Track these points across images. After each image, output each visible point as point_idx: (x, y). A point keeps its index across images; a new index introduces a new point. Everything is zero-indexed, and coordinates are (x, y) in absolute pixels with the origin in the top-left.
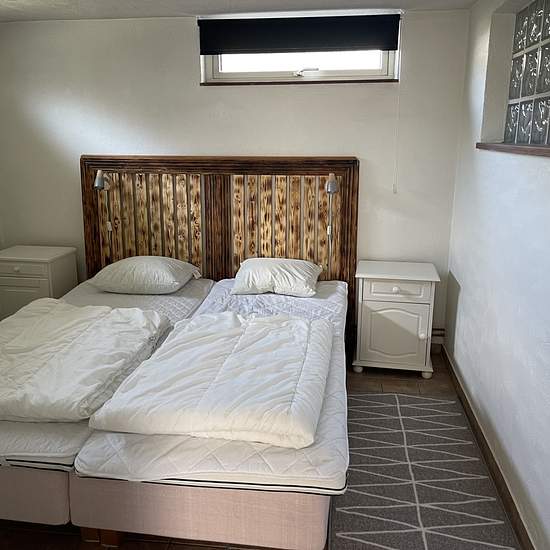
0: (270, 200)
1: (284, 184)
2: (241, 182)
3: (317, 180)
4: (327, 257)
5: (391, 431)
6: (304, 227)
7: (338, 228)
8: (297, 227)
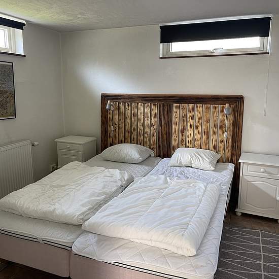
0: (193, 117)
1: (201, 109)
2: (178, 107)
3: (219, 107)
4: (224, 150)
5: (254, 252)
6: (211, 133)
7: (231, 133)
8: (207, 132)
